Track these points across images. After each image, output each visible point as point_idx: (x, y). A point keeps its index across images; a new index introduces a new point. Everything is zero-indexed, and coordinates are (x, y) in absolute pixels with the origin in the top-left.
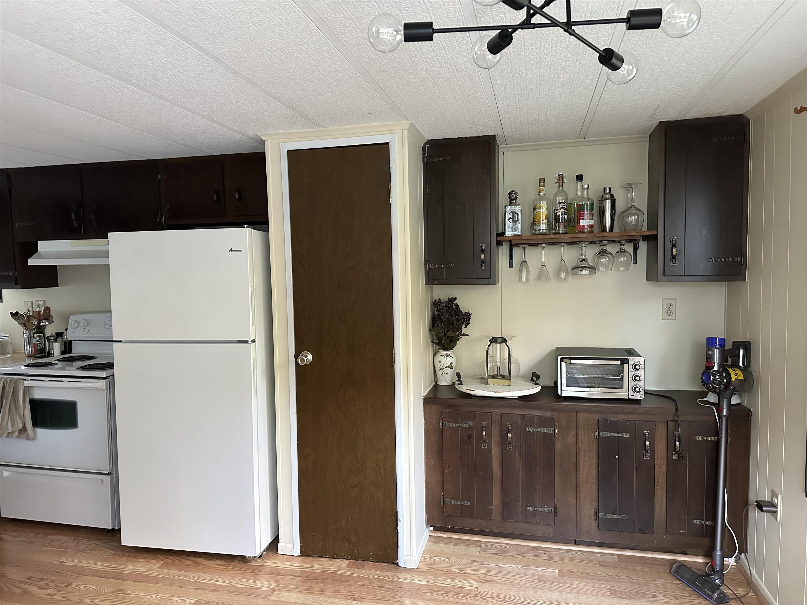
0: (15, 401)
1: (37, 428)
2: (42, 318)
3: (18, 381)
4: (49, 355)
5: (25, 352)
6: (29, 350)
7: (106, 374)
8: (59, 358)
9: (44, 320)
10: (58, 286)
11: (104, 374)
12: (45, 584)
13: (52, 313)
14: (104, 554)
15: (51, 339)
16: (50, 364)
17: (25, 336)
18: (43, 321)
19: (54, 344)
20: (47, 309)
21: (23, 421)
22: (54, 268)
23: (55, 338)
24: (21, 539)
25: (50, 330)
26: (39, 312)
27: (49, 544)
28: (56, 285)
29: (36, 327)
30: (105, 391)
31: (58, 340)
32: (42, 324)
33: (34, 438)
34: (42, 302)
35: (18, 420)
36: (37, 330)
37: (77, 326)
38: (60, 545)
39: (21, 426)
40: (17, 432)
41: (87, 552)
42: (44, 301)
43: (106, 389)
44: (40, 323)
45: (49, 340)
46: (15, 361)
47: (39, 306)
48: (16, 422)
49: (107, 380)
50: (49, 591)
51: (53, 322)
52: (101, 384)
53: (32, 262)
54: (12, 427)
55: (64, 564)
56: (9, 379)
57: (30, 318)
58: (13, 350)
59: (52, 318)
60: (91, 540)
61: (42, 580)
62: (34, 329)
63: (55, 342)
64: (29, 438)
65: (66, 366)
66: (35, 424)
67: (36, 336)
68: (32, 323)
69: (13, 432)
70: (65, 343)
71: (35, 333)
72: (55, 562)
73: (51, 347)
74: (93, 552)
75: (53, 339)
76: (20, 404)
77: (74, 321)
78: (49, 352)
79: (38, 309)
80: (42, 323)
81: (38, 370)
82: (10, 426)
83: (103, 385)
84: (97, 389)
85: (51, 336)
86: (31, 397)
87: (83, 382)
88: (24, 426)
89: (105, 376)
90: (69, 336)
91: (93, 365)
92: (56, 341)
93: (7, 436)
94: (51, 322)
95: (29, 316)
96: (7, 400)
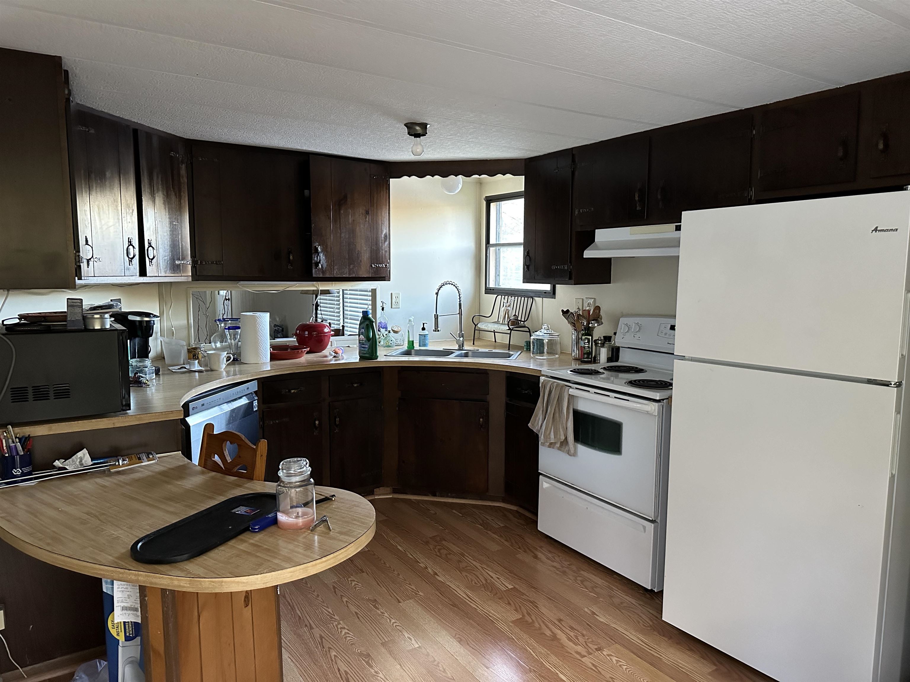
0: (559, 409)
1: (579, 443)
2: (591, 318)
3: (564, 388)
4: (595, 361)
5: (572, 354)
6: (576, 353)
7: (660, 396)
8: (606, 366)
9: (593, 320)
10: (610, 283)
11: (657, 395)
12: (574, 635)
13: (602, 313)
14: (641, 622)
15: (598, 343)
16: (596, 373)
17: (573, 337)
18: (592, 322)
19: (602, 349)
20: (598, 308)
21: (565, 433)
22: (608, 261)
23: (602, 342)
24: (555, 564)
25: (599, 332)
26: (589, 311)
27: (582, 582)
28: (608, 281)
29: (585, 328)
30: (657, 417)
31: (606, 345)
32: (590, 325)
33: (575, 454)
34: (593, 300)
35: (561, 430)
36: (585, 331)
37: (627, 330)
38: (592, 588)
39: (563, 438)
40: (559, 443)
41: (623, 611)
42: (595, 299)
43: (658, 415)
44: (589, 324)
45: (596, 344)
46: (563, 364)
47: (589, 305)
48: (558, 433)
49: (660, 404)
50: (579, 648)
51: (602, 323)
52: (653, 407)
53: (588, 254)
54: (555, 438)
55: (595, 616)
56: (555, 384)
57: (580, 317)
58: (561, 350)
59: (601, 319)
60: (627, 596)
61: (572, 628)
62: (583, 330)
63: (602, 347)
64: (570, 453)
65: (611, 376)
66: (577, 439)
67: (584, 337)
68: (582, 322)
69: (555, 443)
70: (613, 349)
71: (583, 335)
72: (586, 610)
73: (598, 352)
74: (628, 614)
75: (601, 343)
76: (564, 413)
77: (624, 324)
78: (595, 357)
79: (588, 308)
80: (592, 324)
81: (582, 378)
82: (552, 436)
83: (655, 410)
84: (648, 413)
85: (598, 340)
86: (575, 408)
87: (631, 401)
88: (566, 438)
89: (658, 398)
90: (618, 341)
91: (643, 381)
92: (603, 345)
93: (549, 446)
94: (600, 323)
95: (579, 315)
96: (552, 406)
